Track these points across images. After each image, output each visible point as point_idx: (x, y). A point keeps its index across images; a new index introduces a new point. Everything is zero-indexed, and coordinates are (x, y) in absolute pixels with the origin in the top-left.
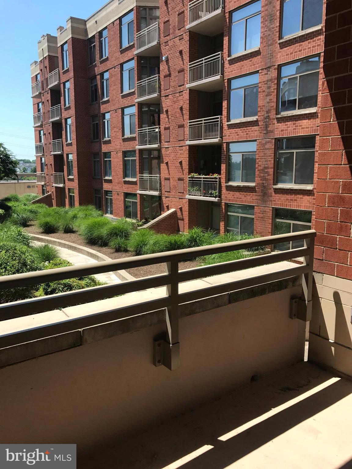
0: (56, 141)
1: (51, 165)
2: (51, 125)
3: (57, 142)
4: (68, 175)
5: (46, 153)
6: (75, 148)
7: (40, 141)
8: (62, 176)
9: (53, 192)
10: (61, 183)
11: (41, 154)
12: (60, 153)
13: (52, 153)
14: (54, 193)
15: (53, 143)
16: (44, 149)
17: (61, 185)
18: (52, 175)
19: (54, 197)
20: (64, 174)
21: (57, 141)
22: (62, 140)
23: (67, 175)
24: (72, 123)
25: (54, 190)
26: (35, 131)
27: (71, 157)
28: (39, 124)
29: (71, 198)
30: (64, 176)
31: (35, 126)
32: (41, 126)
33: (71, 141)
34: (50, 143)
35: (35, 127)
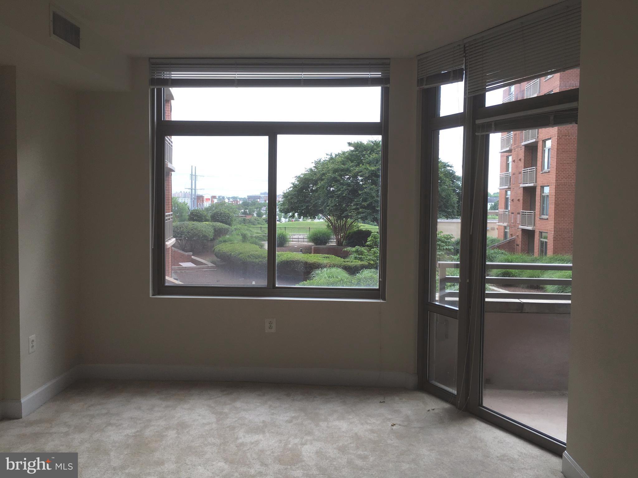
0: (527, 170)
1: (519, 200)
2: (523, 150)
3: (529, 171)
4: (540, 215)
5: (513, 185)
6: (553, 179)
7: (507, 170)
8: (532, 215)
9: (518, 236)
10: (529, 224)
11: (506, 187)
12: (532, 185)
13: (522, 185)
14: (520, 237)
15: (524, 172)
16: (511, 180)
17: (530, 228)
18: (519, 214)
19: (519, 241)
20: (535, 213)
21: (530, 169)
22: (536, 168)
23: (539, 214)
24: (552, 146)
25: (519, 233)
26: (502, 156)
27: (547, 190)
28: (508, 149)
29: (543, 246)
30: (535, 215)
31: (502, 151)
32: (510, 151)
33: (549, 170)
34: (520, 173)
35: (501, 153)
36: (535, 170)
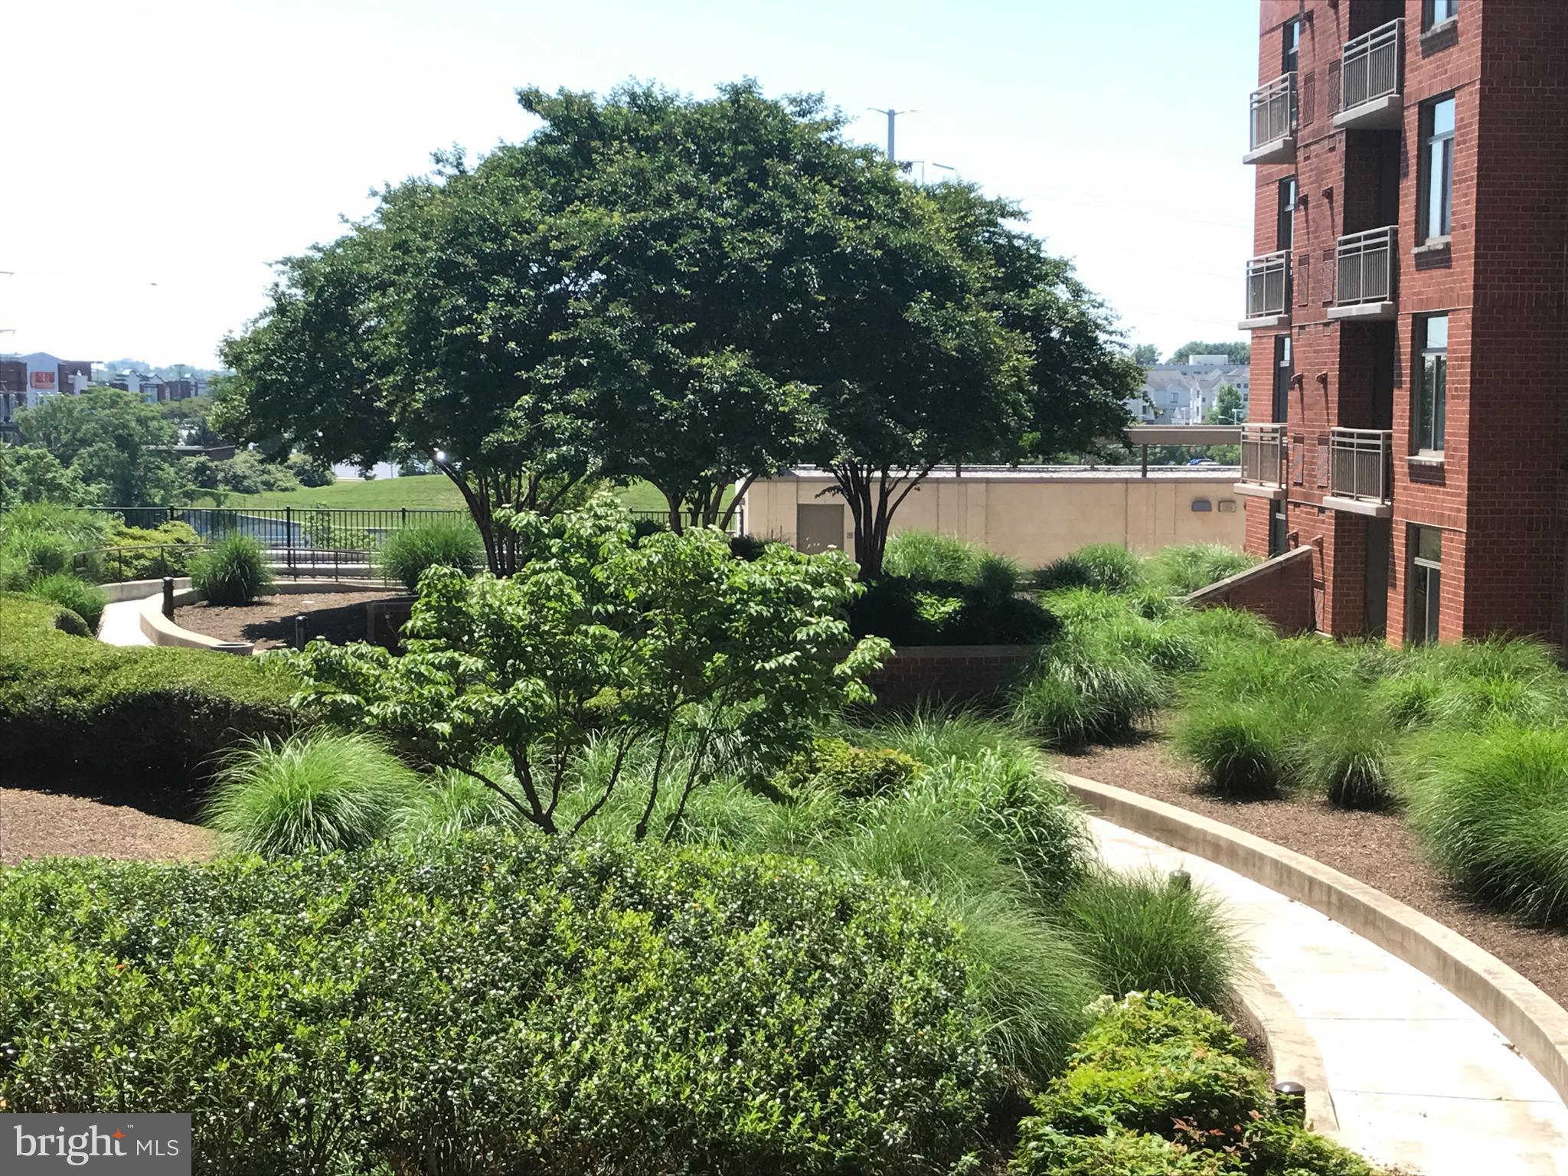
0: (1358, 239)
1: (1323, 380)
2: (1342, 147)
3: (1366, 247)
4: (1410, 445)
5: (1303, 312)
6: (1464, 280)
7: (1284, 242)
8: (1377, 447)
9: (1319, 543)
10: (1369, 491)
11: (1272, 320)
12: (1375, 308)
13: (1334, 312)
14: (1329, 550)
15: (1346, 252)
16: (1295, 288)
17: (1369, 506)
18: (1323, 441)
19: (1325, 571)
20: (1389, 437)
21: (1367, 238)
22: (1395, 233)
23: (1406, 442)
24: (1458, 128)
25: (1326, 530)
26: (1262, 182)
27: (1438, 332)
28: (1277, 144)
29: (1422, 585)
30: (1388, 447)
31: (1258, 153)
32: (1288, 154)
33: (1447, 239)
34: (1328, 255)
35: (1258, 161)
36: (1387, 238)
